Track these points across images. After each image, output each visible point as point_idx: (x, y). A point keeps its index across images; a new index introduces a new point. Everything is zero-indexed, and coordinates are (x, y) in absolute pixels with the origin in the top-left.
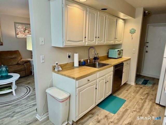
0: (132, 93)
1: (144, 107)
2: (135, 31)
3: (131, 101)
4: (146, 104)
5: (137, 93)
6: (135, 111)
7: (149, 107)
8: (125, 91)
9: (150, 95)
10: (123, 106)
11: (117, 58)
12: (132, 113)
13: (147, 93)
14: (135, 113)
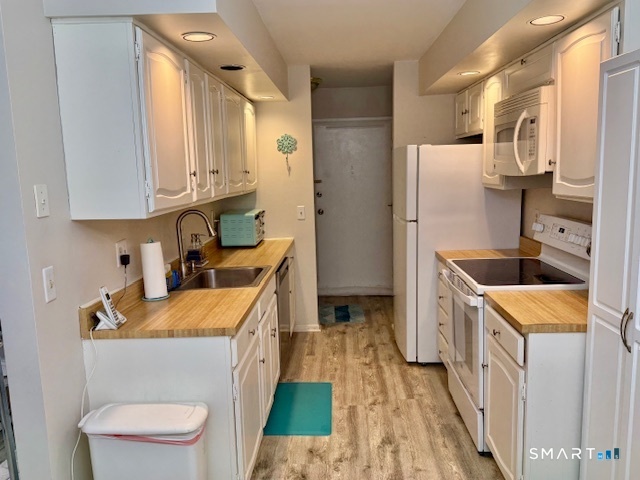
0: (331, 357)
1: (389, 383)
2: (296, 143)
3: (343, 380)
4: (387, 374)
5: (344, 351)
6: (374, 404)
7: (398, 379)
8: (307, 359)
9: (380, 347)
10: (335, 404)
11: (256, 244)
12: (372, 414)
13: (368, 346)
14: (378, 408)
